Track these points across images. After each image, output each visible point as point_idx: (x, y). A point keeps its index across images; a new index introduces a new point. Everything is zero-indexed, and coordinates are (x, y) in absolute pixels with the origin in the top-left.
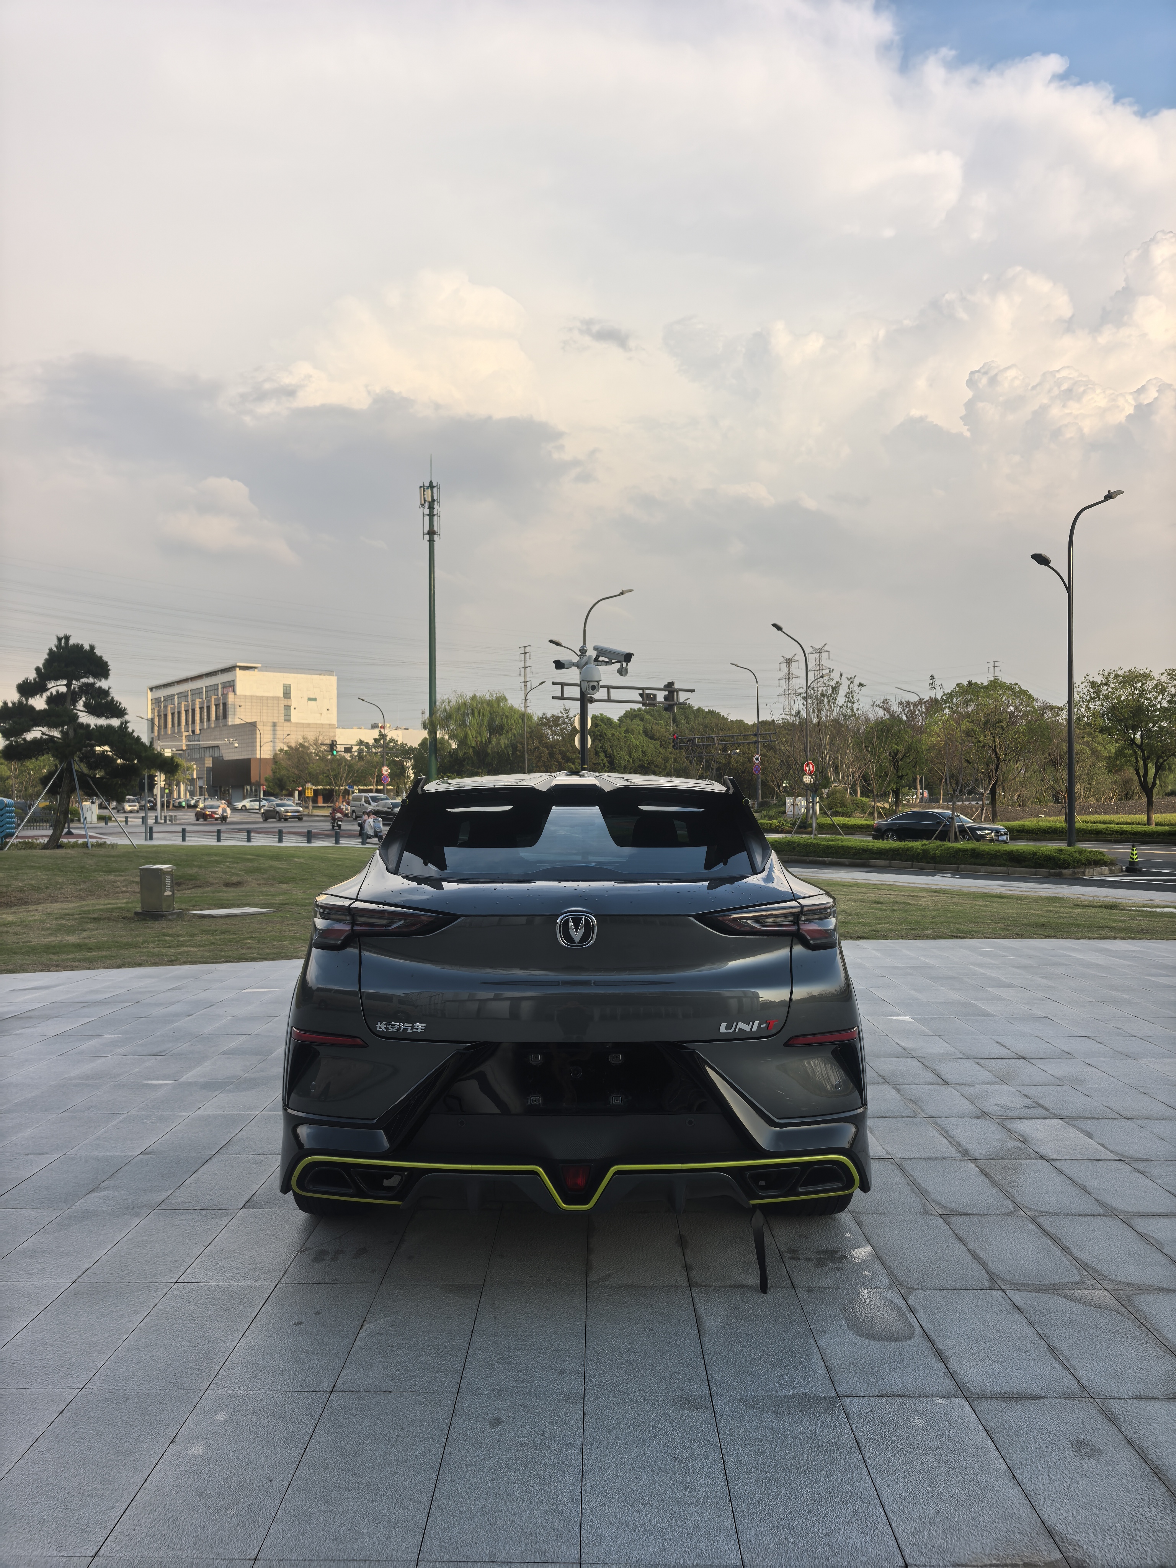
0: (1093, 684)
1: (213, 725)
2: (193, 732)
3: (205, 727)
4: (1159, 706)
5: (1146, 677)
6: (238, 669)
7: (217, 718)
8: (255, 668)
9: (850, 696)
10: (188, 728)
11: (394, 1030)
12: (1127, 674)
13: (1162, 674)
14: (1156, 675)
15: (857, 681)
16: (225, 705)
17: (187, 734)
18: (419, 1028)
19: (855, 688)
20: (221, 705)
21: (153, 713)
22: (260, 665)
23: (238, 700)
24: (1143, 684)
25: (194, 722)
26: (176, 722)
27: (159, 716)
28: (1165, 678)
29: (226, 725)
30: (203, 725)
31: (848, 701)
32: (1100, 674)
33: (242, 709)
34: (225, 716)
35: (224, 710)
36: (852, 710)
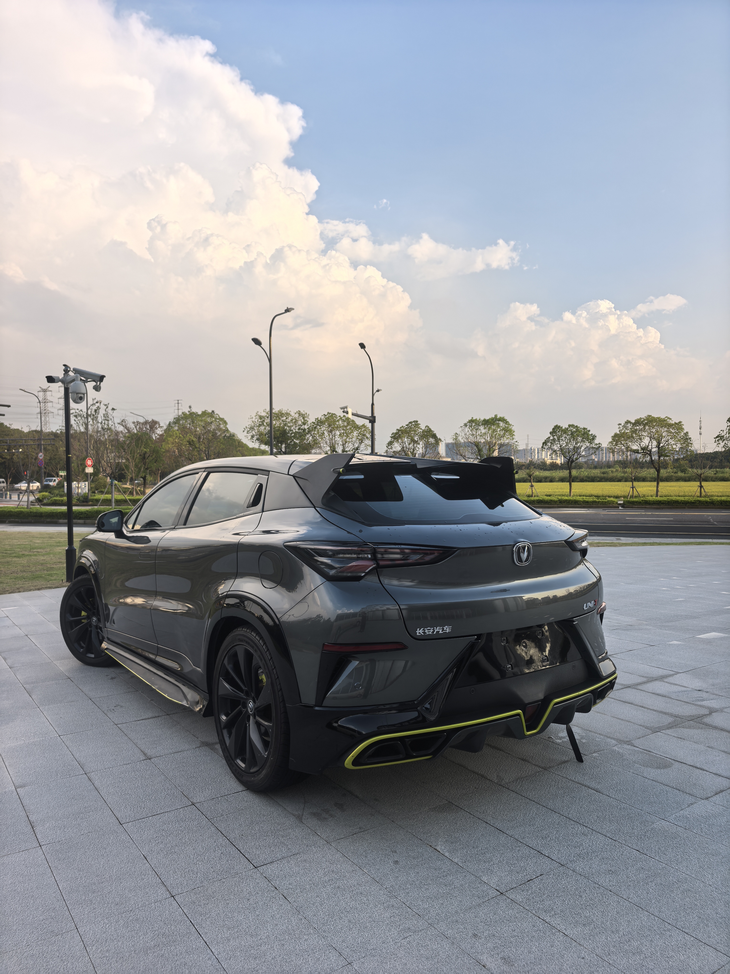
0: (261, 417)
4: (294, 431)
5: (288, 414)
9: (106, 416)
11: (430, 633)
12: (277, 412)
13: (296, 413)
14: (292, 414)
15: (110, 408)
18: (447, 629)
19: (110, 412)
24: (286, 418)
28: (297, 415)
31: (105, 420)
32: (264, 411)
36: (108, 425)
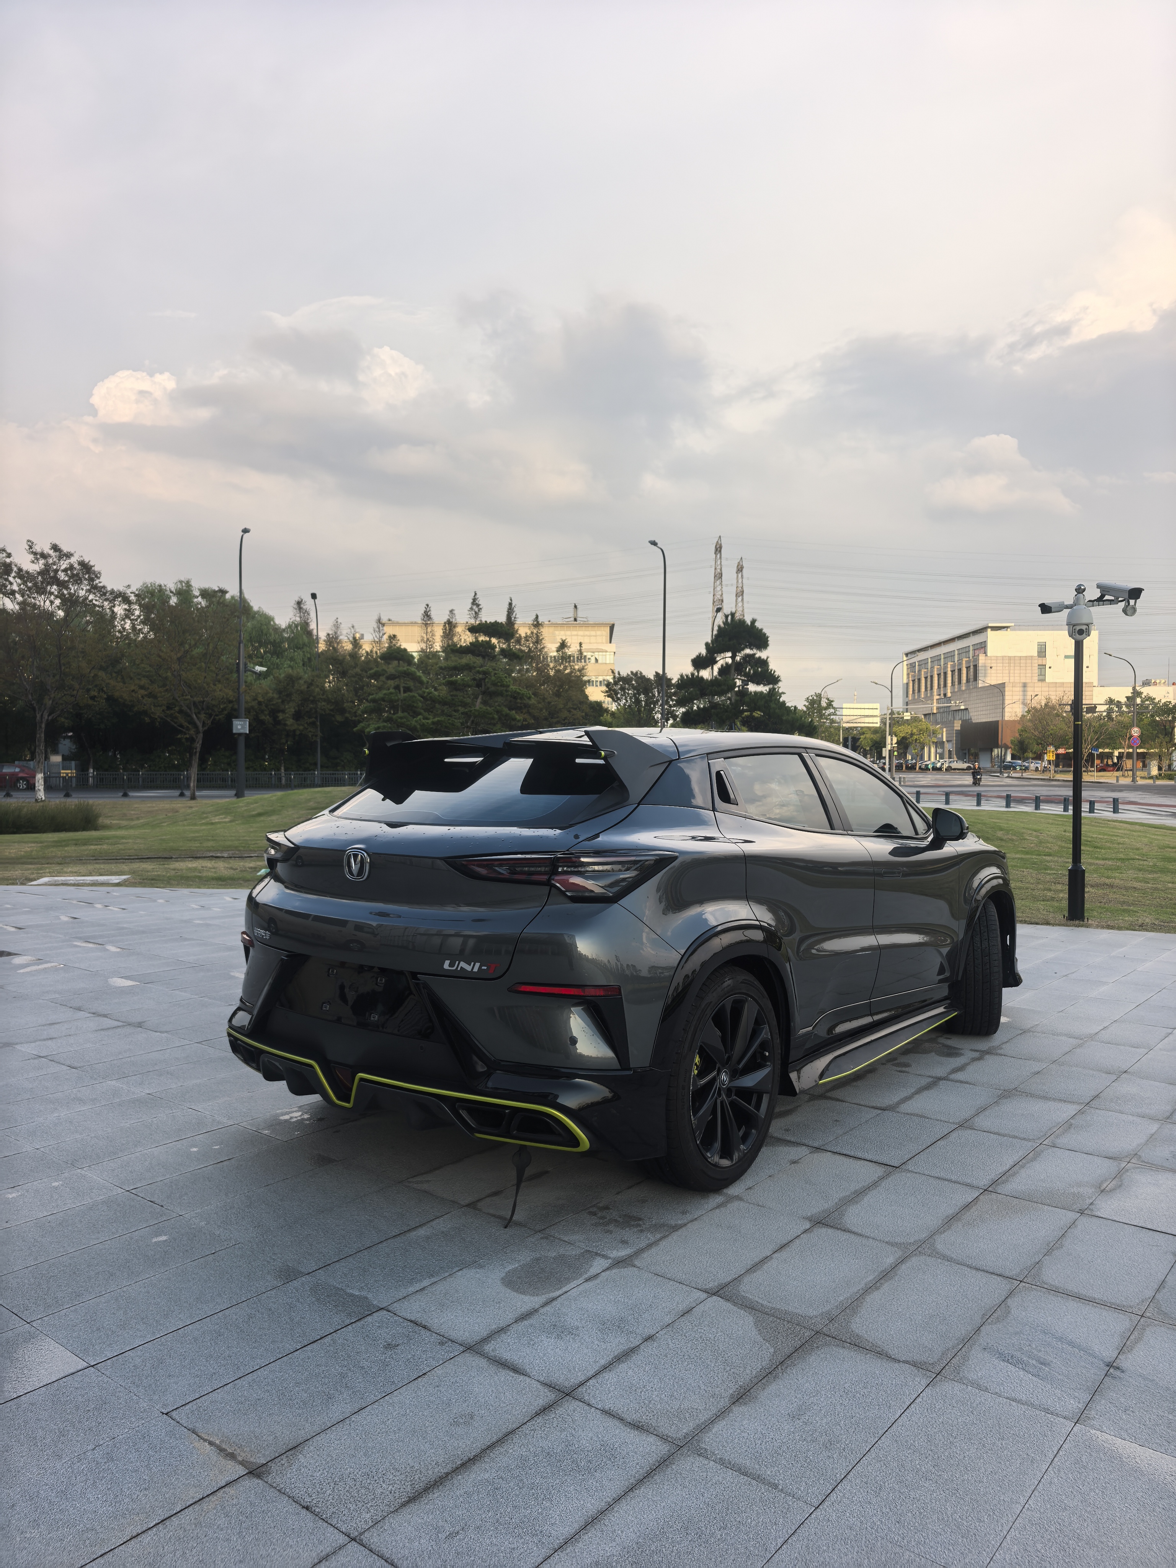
1: (964, 688)
2: (945, 695)
3: (956, 690)
6: (989, 630)
7: (968, 681)
8: (1007, 627)
10: (940, 691)
16: (975, 666)
17: (938, 697)
20: (972, 667)
21: (908, 678)
22: (1013, 624)
23: (989, 661)
25: (945, 685)
26: (929, 686)
27: (913, 681)
29: (976, 687)
30: (954, 688)
33: (993, 671)
34: (976, 678)
35: (975, 672)
